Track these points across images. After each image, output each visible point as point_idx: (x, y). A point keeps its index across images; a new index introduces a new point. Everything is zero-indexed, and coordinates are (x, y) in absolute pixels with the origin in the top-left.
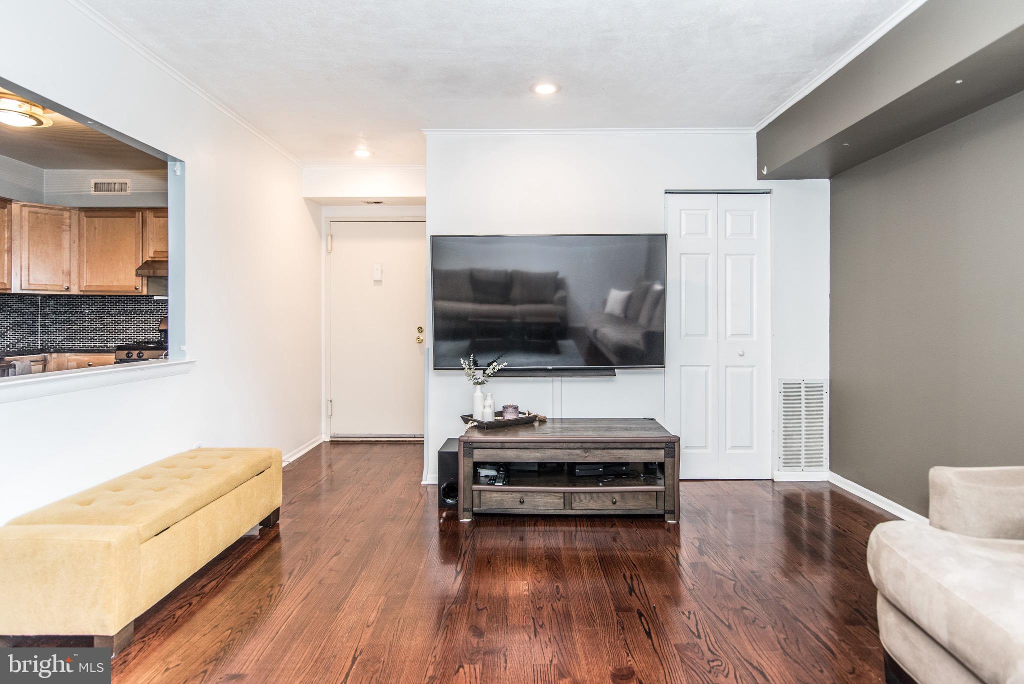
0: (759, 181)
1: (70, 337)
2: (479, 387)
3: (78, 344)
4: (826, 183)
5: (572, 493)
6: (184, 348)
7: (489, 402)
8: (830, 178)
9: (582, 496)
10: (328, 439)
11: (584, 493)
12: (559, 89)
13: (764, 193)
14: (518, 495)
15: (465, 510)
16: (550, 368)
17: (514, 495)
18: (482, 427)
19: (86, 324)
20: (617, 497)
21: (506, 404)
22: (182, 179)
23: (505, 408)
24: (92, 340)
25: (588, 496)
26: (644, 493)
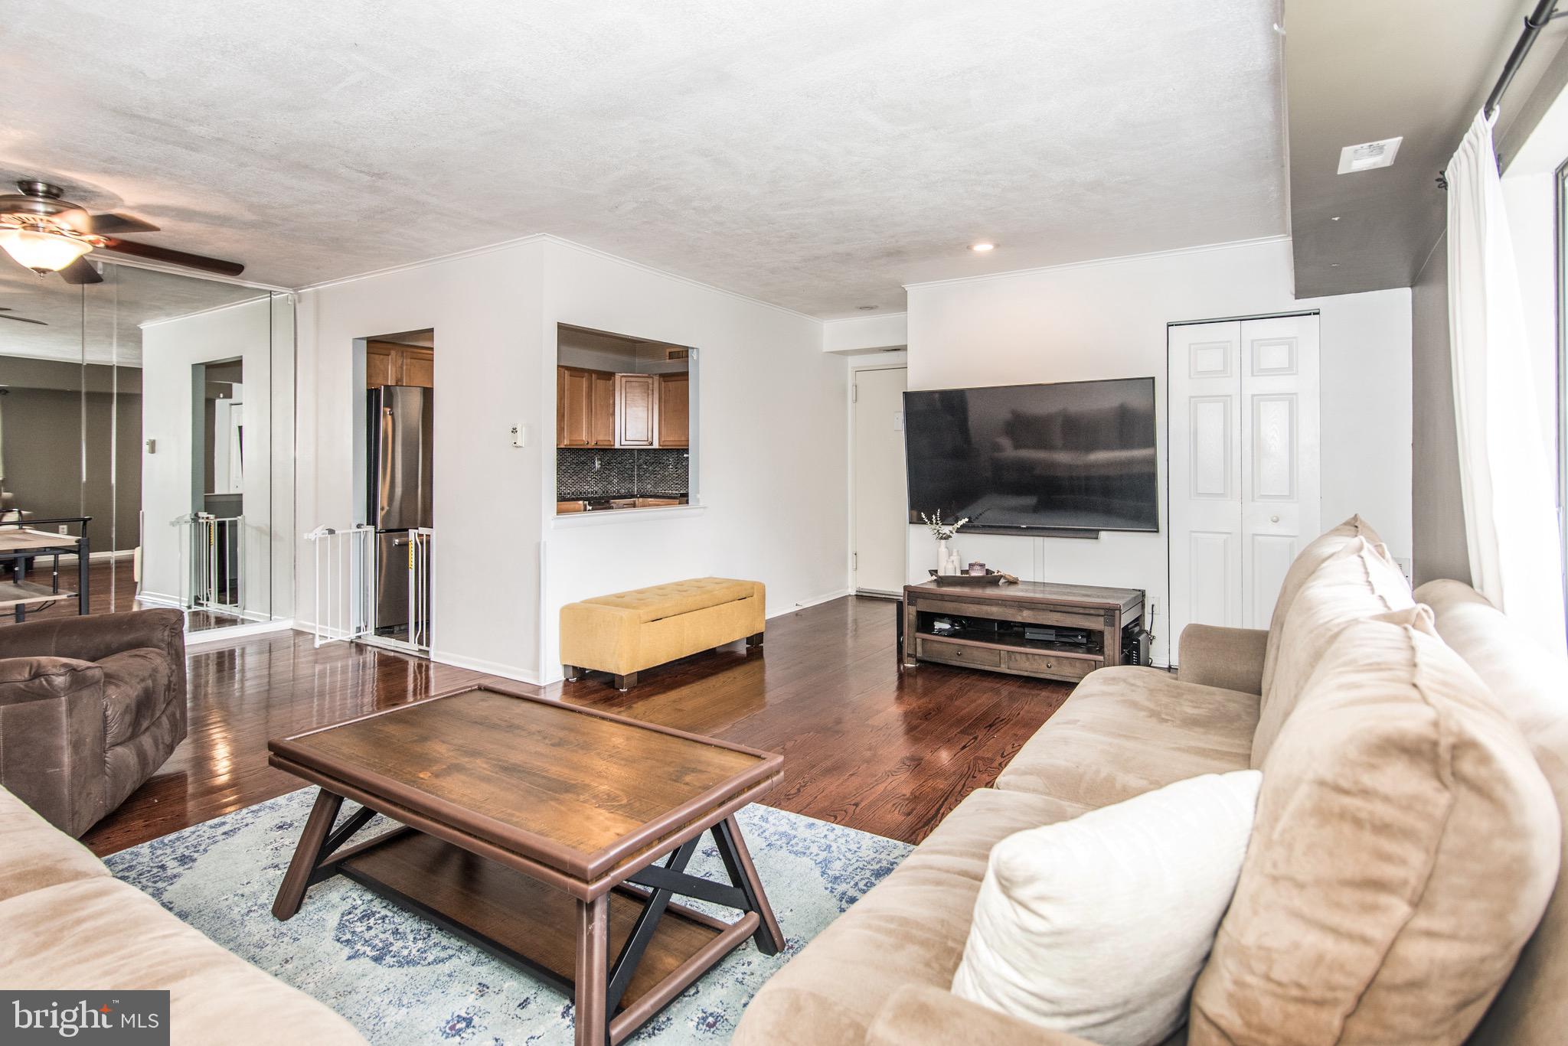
0: (1297, 300)
1: (655, 485)
2: (943, 541)
3: (660, 491)
4: (1407, 292)
5: (1008, 652)
6: (699, 496)
7: (955, 557)
8: (1411, 287)
9: (1018, 657)
10: (854, 593)
11: (1020, 653)
12: (997, 246)
13: (1310, 314)
14: (956, 647)
15: (909, 655)
16: (1025, 526)
17: (952, 647)
18: (942, 581)
19: (666, 473)
20: (1053, 661)
21: (973, 562)
22: (697, 362)
23: (971, 565)
24: (670, 488)
25: (1024, 656)
26: (1082, 661)
